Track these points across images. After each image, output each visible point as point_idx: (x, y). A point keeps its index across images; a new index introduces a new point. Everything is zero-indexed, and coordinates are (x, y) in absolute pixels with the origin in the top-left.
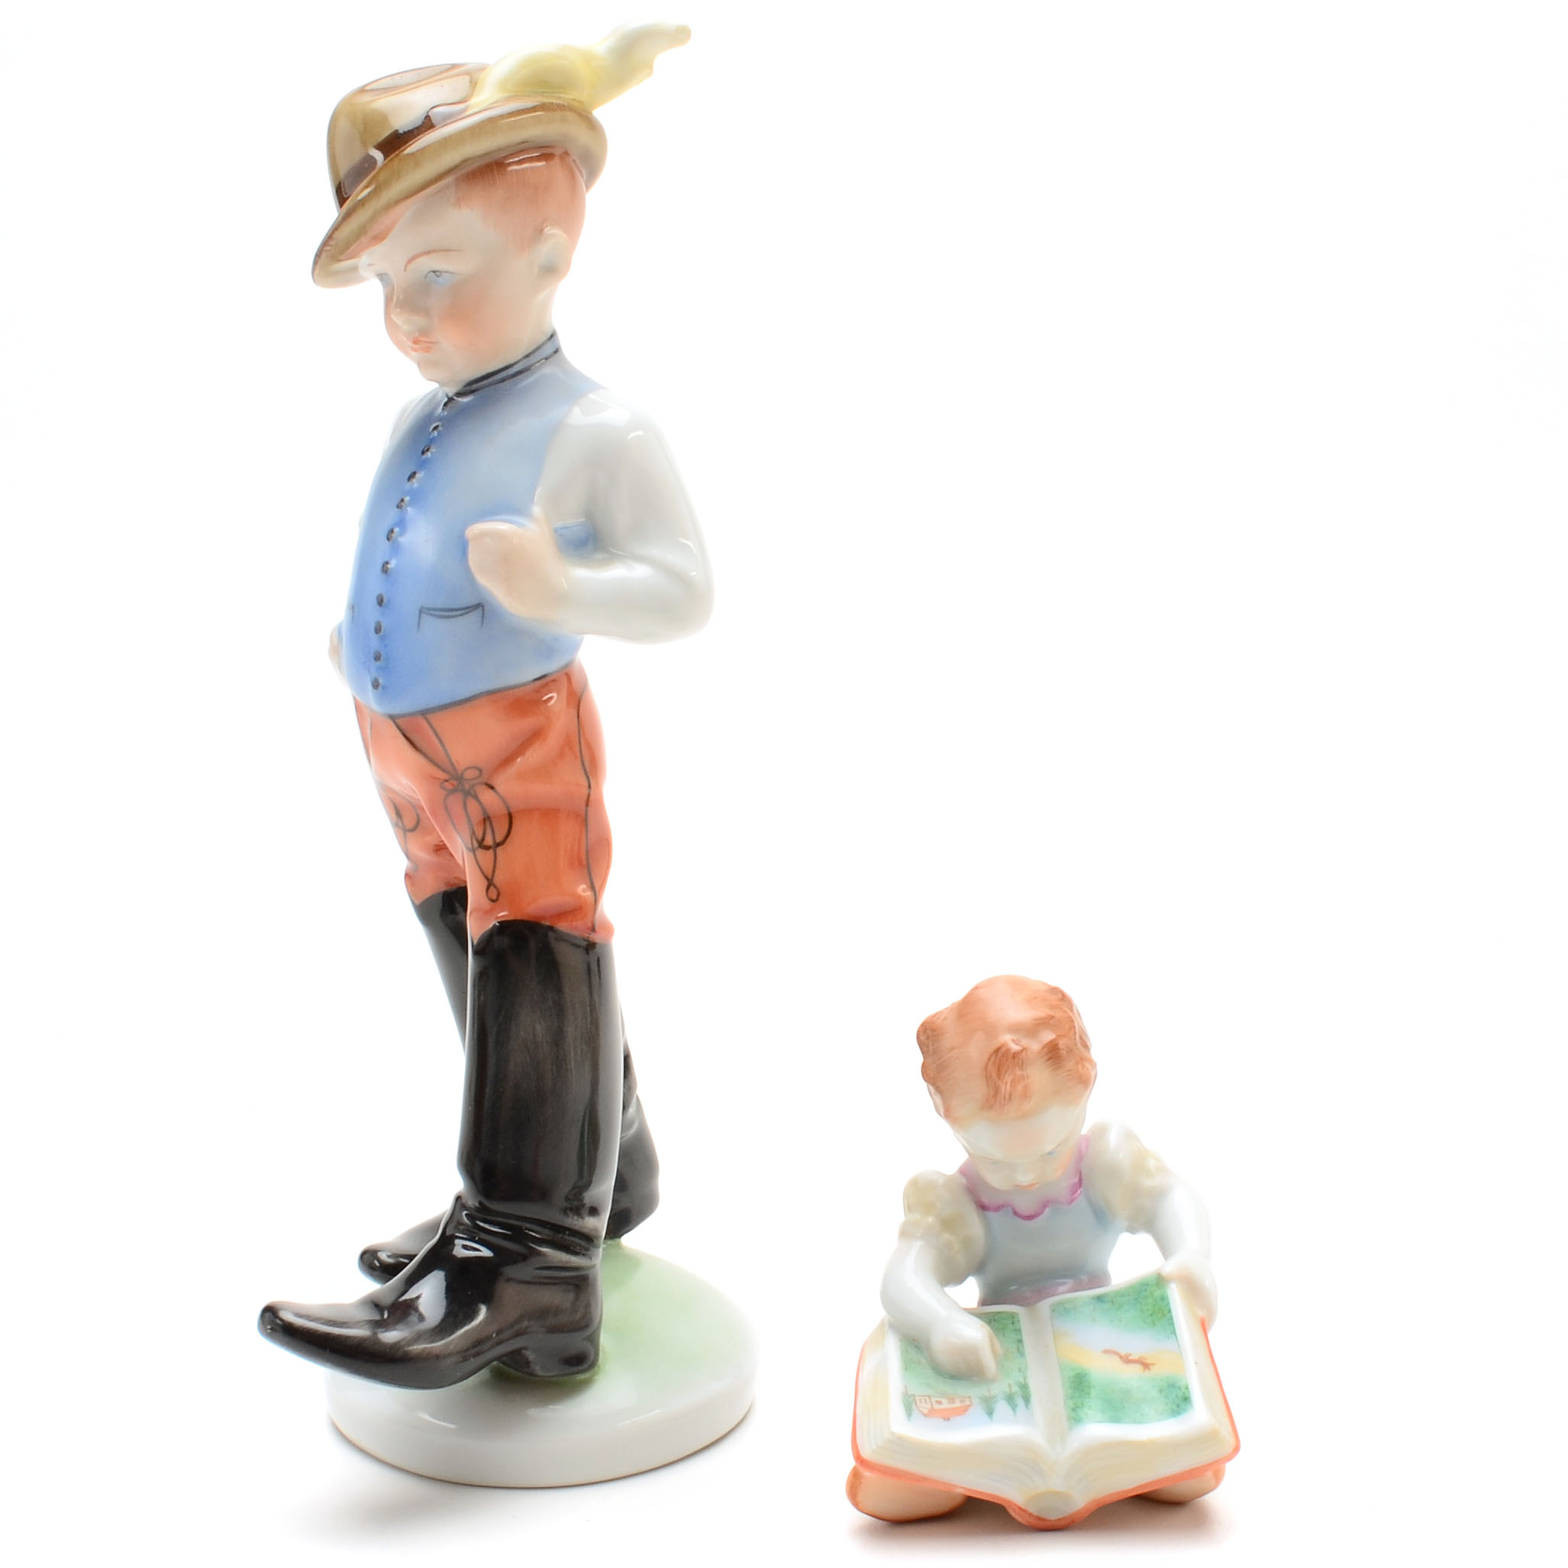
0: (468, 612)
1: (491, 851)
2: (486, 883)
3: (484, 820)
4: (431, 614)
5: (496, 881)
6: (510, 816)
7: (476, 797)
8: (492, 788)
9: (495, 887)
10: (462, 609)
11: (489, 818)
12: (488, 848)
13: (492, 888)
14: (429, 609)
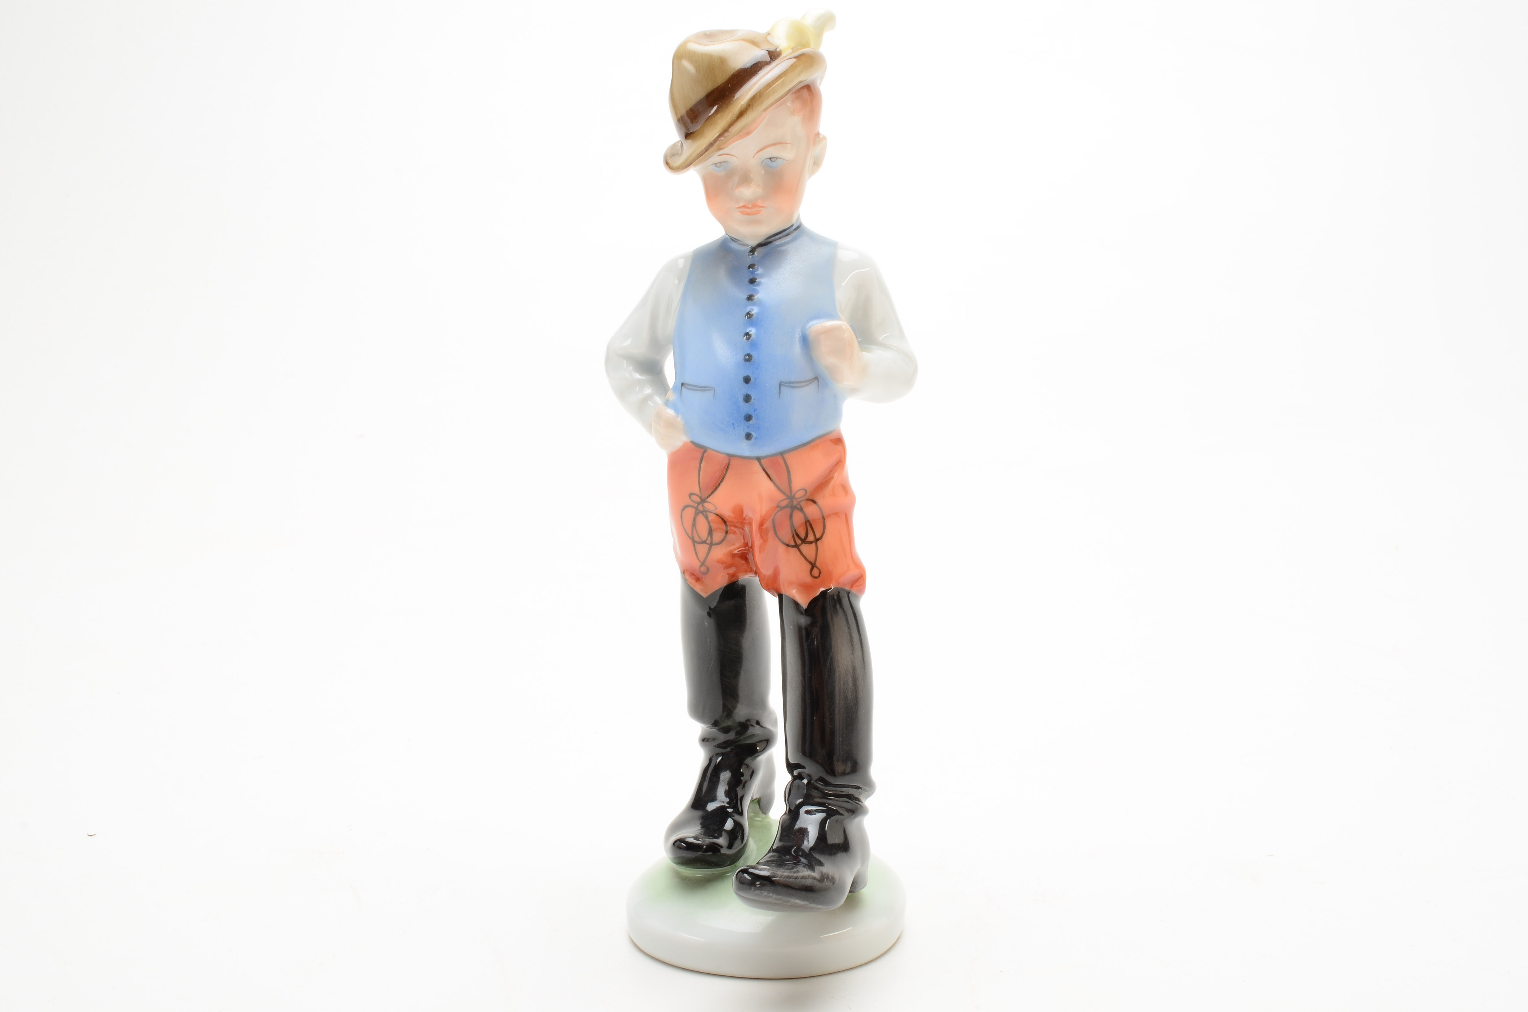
0: (809, 384)
1: (814, 544)
2: (810, 566)
3: (806, 523)
4: (788, 386)
5: (818, 564)
6: (824, 519)
7: (801, 510)
8: (814, 502)
9: (817, 568)
10: (805, 382)
11: (808, 521)
12: (811, 543)
13: (815, 569)
14: (786, 383)
